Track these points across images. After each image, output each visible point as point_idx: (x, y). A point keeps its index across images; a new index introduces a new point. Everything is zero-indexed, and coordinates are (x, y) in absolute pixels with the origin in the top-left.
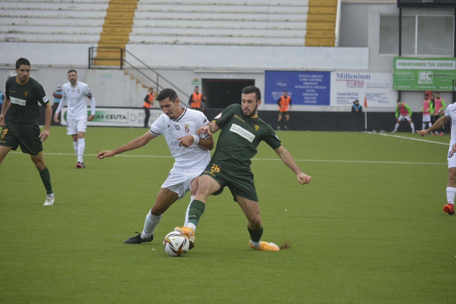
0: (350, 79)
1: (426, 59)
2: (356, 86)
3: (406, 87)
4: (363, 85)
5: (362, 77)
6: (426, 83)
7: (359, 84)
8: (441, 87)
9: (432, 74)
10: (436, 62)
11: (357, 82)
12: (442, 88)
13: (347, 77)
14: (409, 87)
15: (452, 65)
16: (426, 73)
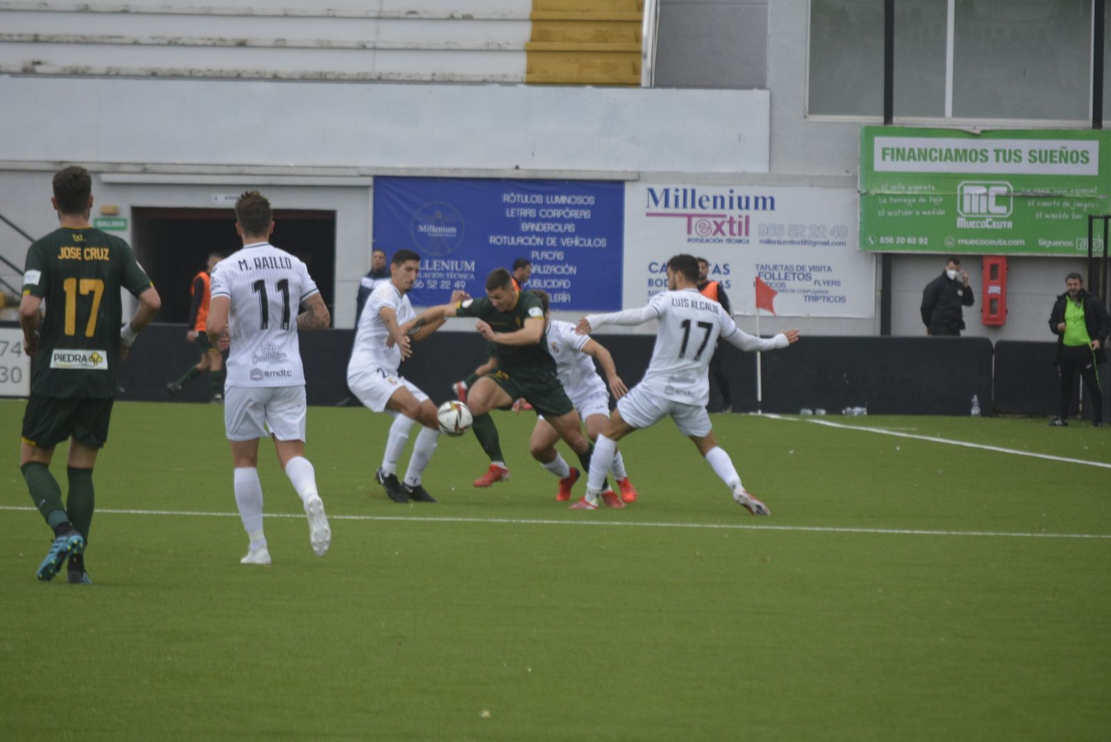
0: (698, 210)
1: (985, 134)
2: (719, 235)
3: (910, 241)
4: (747, 233)
5: (744, 203)
6: (985, 225)
7: (731, 233)
8: (1042, 242)
9: (1009, 191)
10: (1025, 145)
11: (723, 223)
12: (1048, 245)
13: (685, 205)
14: (923, 241)
15: (1084, 157)
16: (988, 186)
